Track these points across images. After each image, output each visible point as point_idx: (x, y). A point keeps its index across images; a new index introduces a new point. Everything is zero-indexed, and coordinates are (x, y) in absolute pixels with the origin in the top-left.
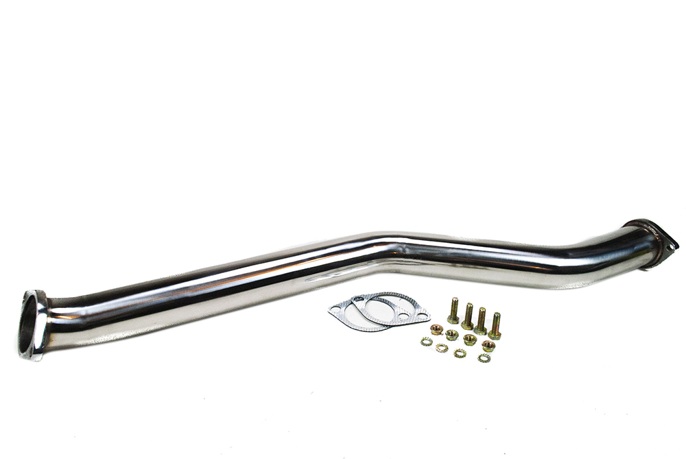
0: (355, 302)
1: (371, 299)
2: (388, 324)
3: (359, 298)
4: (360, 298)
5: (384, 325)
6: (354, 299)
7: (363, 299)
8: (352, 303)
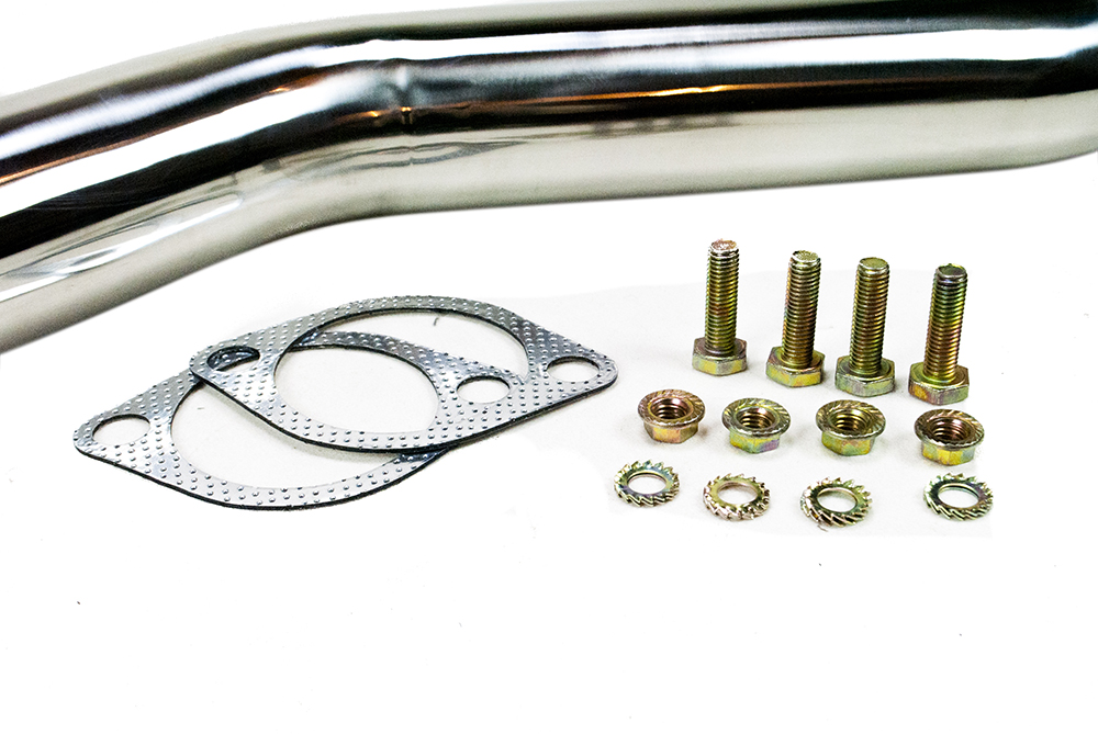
0: (214, 375)
1: (295, 347)
2: (424, 443)
3: (232, 350)
4: (239, 354)
5: (404, 453)
6: (210, 362)
7: (255, 355)
8: (200, 383)
